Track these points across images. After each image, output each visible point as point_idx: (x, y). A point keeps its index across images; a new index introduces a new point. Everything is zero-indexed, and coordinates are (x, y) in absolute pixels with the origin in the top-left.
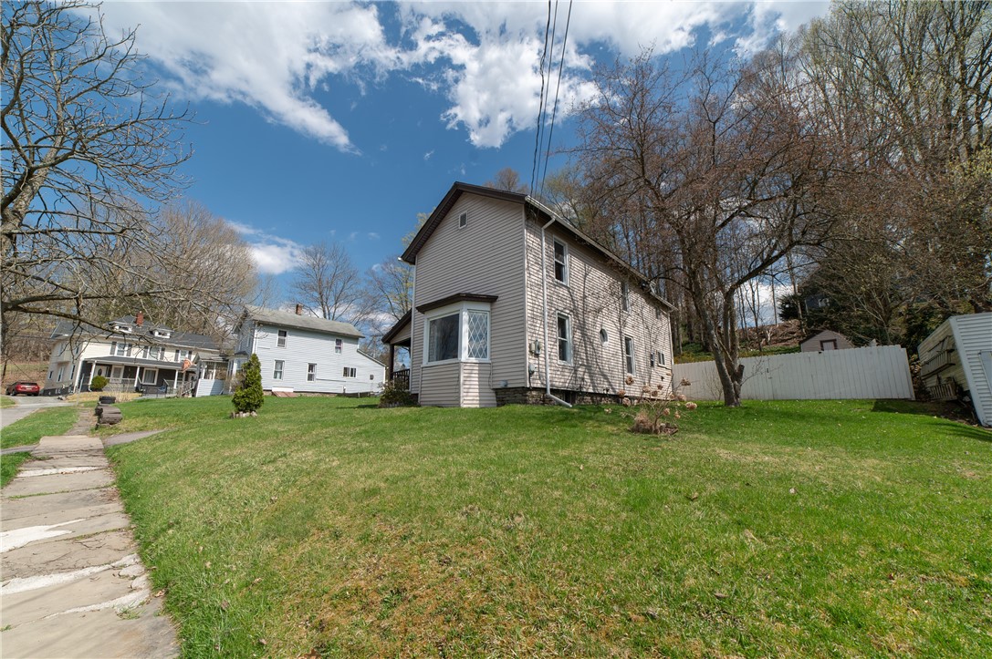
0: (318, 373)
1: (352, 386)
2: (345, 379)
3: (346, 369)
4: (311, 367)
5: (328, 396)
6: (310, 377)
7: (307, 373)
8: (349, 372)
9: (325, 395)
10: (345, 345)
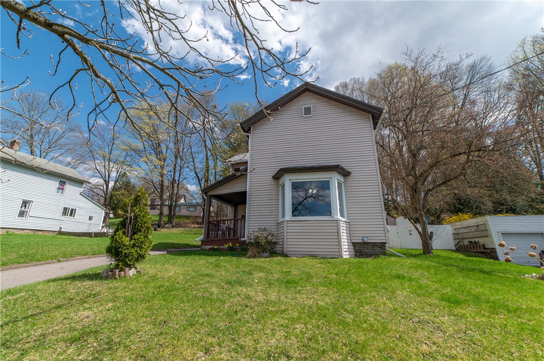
0: (32, 211)
1: (69, 225)
2: (63, 218)
3: (65, 209)
4: (25, 203)
5: (40, 233)
6: (22, 214)
7: (19, 209)
8: (69, 212)
9: (37, 233)
10: (68, 187)
